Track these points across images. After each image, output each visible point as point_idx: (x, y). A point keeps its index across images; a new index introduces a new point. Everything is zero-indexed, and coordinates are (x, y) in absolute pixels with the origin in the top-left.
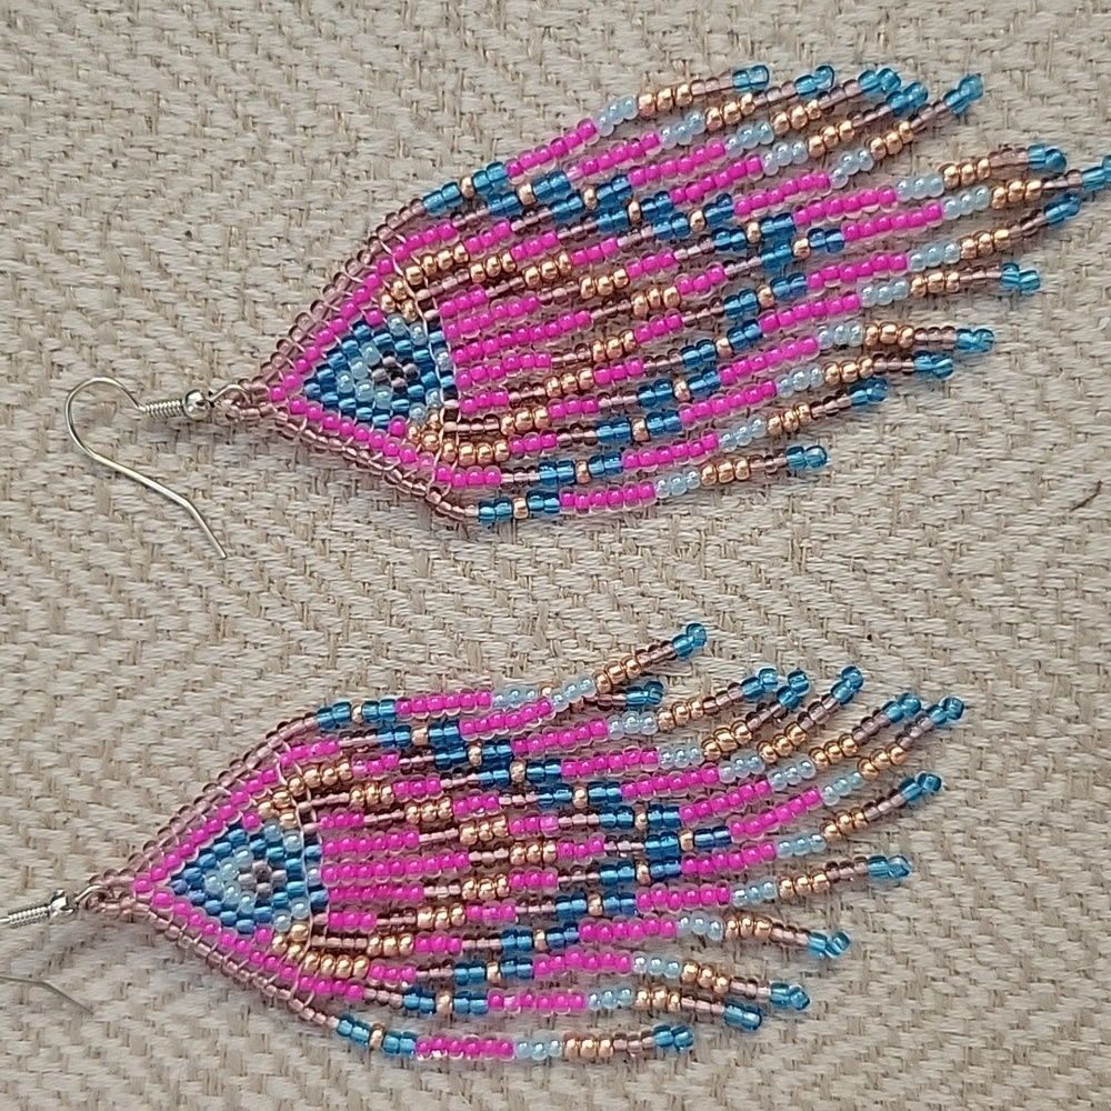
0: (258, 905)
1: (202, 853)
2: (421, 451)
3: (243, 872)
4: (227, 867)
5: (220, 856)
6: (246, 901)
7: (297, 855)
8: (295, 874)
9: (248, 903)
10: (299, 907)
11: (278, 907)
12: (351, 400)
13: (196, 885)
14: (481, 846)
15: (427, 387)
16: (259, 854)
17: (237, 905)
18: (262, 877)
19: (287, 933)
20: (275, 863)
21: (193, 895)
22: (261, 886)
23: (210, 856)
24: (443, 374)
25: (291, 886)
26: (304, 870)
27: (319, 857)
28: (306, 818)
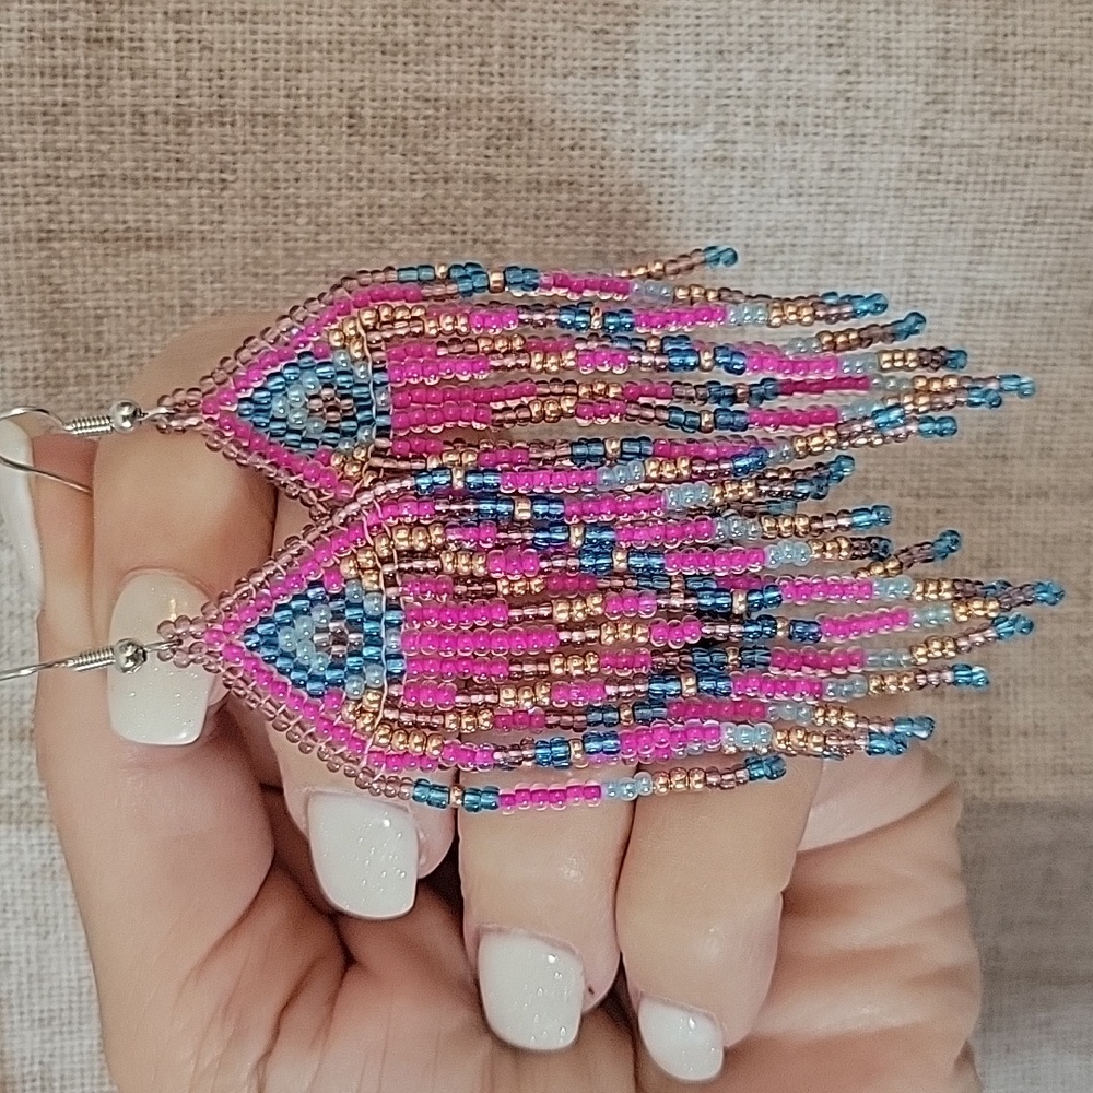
0: (332, 667)
1: (280, 608)
2: (342, 478)
3: (318, 631)
4: (302, 625)
5: (297, 612)
6: (318, 664)
7: (378, 619)
8: (374, 640)
9: (321, 665)
10: (374, 676)
11: (351, 671)
12: (283, 425)
13: (270, 640)
14: (570, 626)
15: (361, 423)
16: (337, 615)
17: (309, 666)
18: (339, 639)
19: (359, 701)
20: (354, 625)
21: (265, 652)
22: (335, 649)
23: (286, 613)
24: (379, 414)
25: (368, 652)
26: (383, 635)
27: (400, 623)
28: (390, 582)
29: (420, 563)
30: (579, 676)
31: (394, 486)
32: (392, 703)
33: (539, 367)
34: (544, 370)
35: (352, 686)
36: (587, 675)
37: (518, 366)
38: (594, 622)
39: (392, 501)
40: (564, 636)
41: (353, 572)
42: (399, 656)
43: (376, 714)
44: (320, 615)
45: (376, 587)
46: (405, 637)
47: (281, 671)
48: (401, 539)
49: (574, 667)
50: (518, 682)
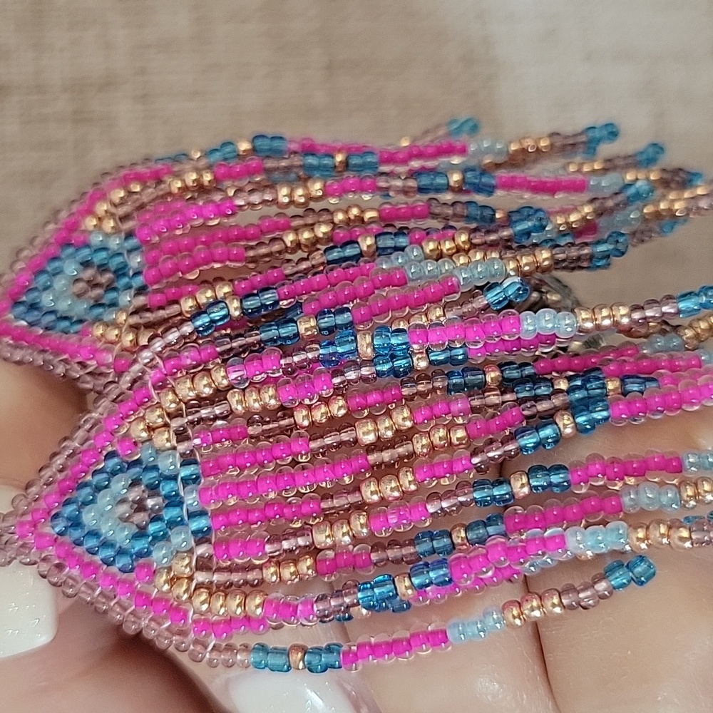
0: (136, 537)
3: (119, 502)
4: (104, 499)
5: (99, 489)
6: (122, 536)
7: (174, 478)
8: (174, 501)
9: (126, 537)
10: (180, 538)
11: (156, 538)
13: (76, 523)
14: (379, 445)
15: (121, 290)
16: (136, 482)
17: (115, 541)
18: (140, 506)
19: (171, 568)
21: (75, 535)
22: (137, 518)
23: (89, 490)
25: (169, 514)
26: (182, 494)
27: (198, 478)
28: (181, 436)
29: (209, 410)
30: (397, 499)
31: (173, 336)
32: (203, 565)
33: (286, 200)
34: (292, 202)
35: (159, 555)
36: (406, 495)
37: (264, 202)
38: (403, 436)
39: (171, 352)
40: (373, 458)
41: (144, 435)
42: (202, 513)
43: (191, 578)
44: (119, 485)
45: (168, 445)
46: (201, 493)
47: (92, 552)
48: (186, 390)
49: (389, 489)
50: (331, 518)
